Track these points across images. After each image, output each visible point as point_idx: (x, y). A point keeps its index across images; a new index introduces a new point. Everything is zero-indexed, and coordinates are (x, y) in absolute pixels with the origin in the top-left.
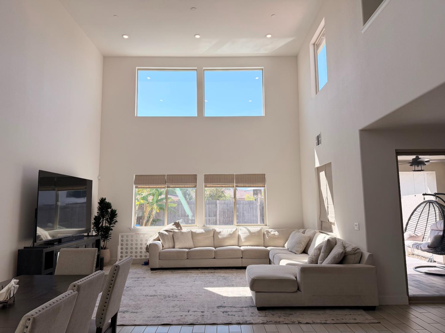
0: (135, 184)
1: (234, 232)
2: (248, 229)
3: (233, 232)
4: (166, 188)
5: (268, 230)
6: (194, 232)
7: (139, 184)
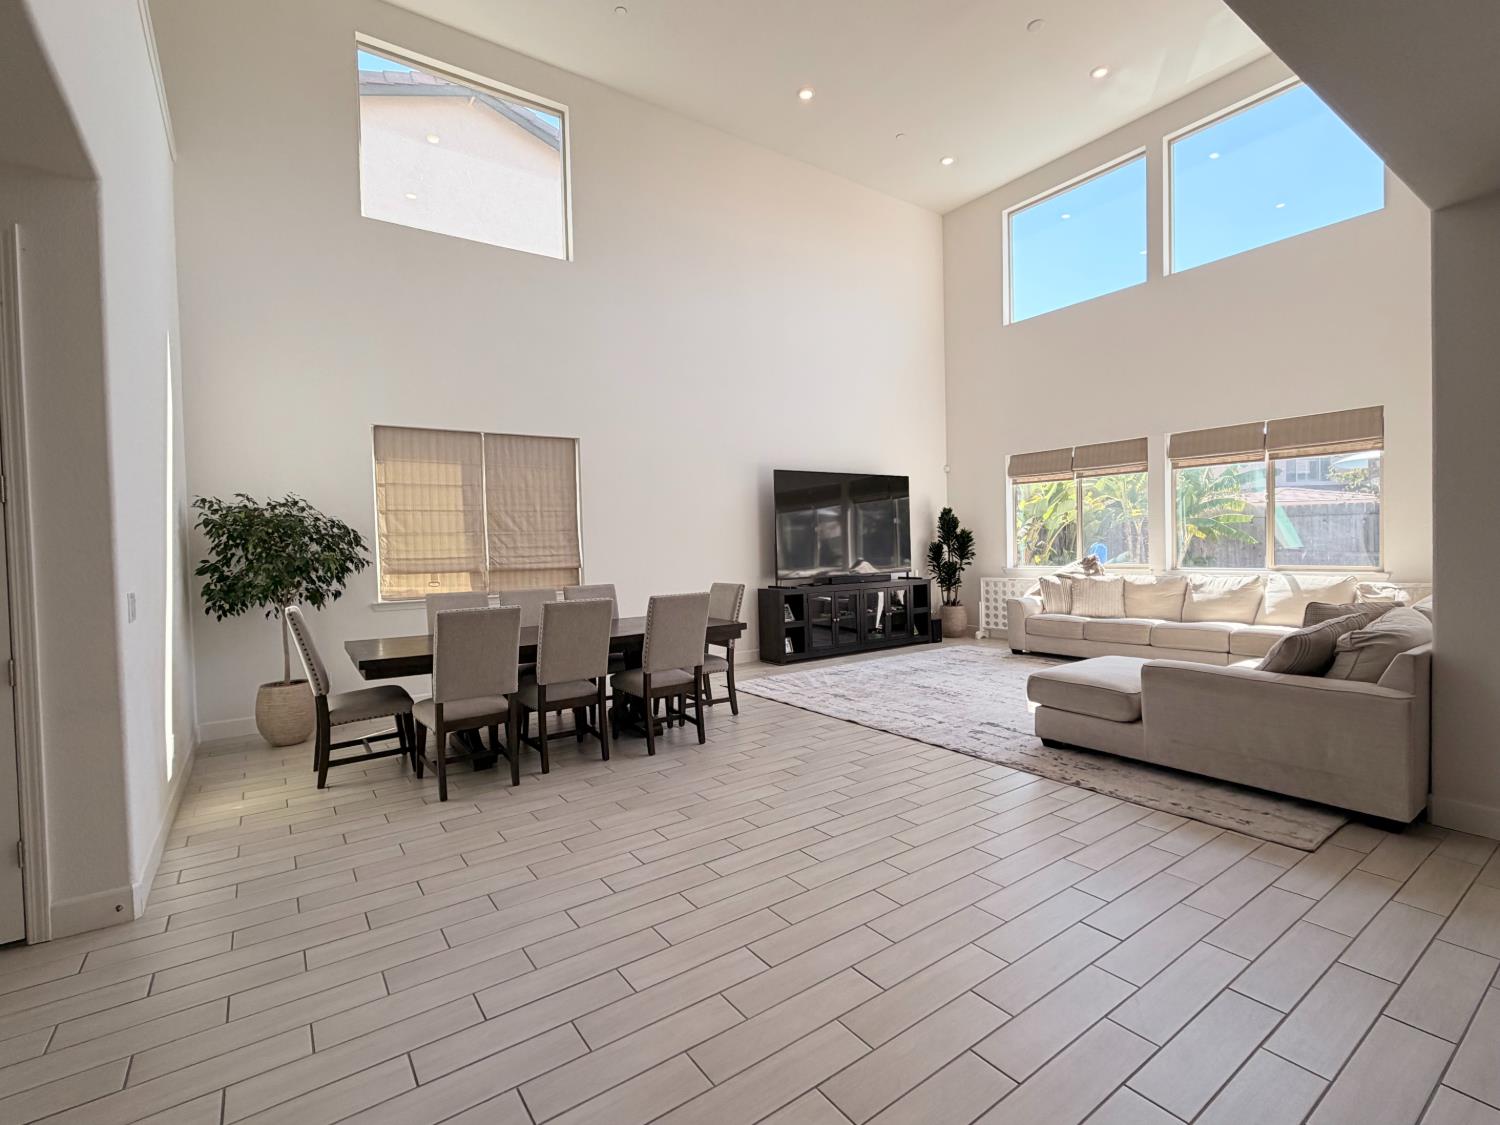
0: (1011, 474)
1: (1245, 585)
2: (1294, 580)
3: (1241, 585)
4: (1076, 480)
5: (1368, 585)
6: (1130, 583)
7: (1017, 475)
